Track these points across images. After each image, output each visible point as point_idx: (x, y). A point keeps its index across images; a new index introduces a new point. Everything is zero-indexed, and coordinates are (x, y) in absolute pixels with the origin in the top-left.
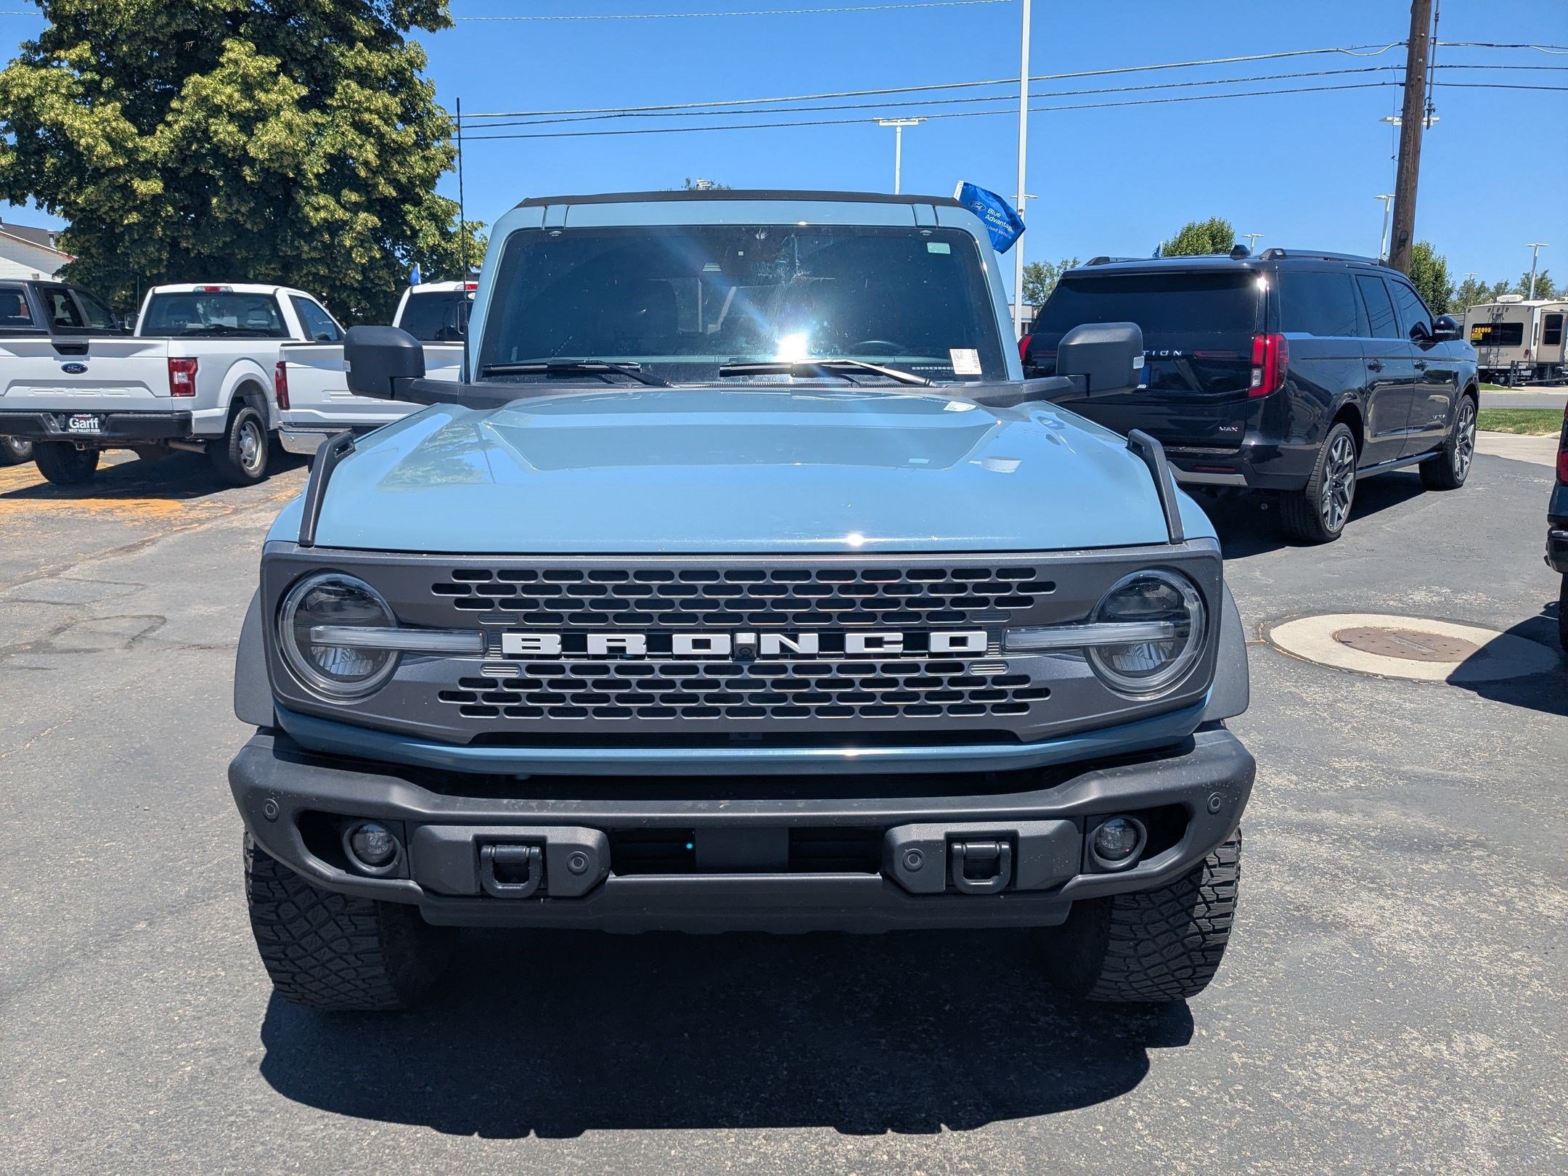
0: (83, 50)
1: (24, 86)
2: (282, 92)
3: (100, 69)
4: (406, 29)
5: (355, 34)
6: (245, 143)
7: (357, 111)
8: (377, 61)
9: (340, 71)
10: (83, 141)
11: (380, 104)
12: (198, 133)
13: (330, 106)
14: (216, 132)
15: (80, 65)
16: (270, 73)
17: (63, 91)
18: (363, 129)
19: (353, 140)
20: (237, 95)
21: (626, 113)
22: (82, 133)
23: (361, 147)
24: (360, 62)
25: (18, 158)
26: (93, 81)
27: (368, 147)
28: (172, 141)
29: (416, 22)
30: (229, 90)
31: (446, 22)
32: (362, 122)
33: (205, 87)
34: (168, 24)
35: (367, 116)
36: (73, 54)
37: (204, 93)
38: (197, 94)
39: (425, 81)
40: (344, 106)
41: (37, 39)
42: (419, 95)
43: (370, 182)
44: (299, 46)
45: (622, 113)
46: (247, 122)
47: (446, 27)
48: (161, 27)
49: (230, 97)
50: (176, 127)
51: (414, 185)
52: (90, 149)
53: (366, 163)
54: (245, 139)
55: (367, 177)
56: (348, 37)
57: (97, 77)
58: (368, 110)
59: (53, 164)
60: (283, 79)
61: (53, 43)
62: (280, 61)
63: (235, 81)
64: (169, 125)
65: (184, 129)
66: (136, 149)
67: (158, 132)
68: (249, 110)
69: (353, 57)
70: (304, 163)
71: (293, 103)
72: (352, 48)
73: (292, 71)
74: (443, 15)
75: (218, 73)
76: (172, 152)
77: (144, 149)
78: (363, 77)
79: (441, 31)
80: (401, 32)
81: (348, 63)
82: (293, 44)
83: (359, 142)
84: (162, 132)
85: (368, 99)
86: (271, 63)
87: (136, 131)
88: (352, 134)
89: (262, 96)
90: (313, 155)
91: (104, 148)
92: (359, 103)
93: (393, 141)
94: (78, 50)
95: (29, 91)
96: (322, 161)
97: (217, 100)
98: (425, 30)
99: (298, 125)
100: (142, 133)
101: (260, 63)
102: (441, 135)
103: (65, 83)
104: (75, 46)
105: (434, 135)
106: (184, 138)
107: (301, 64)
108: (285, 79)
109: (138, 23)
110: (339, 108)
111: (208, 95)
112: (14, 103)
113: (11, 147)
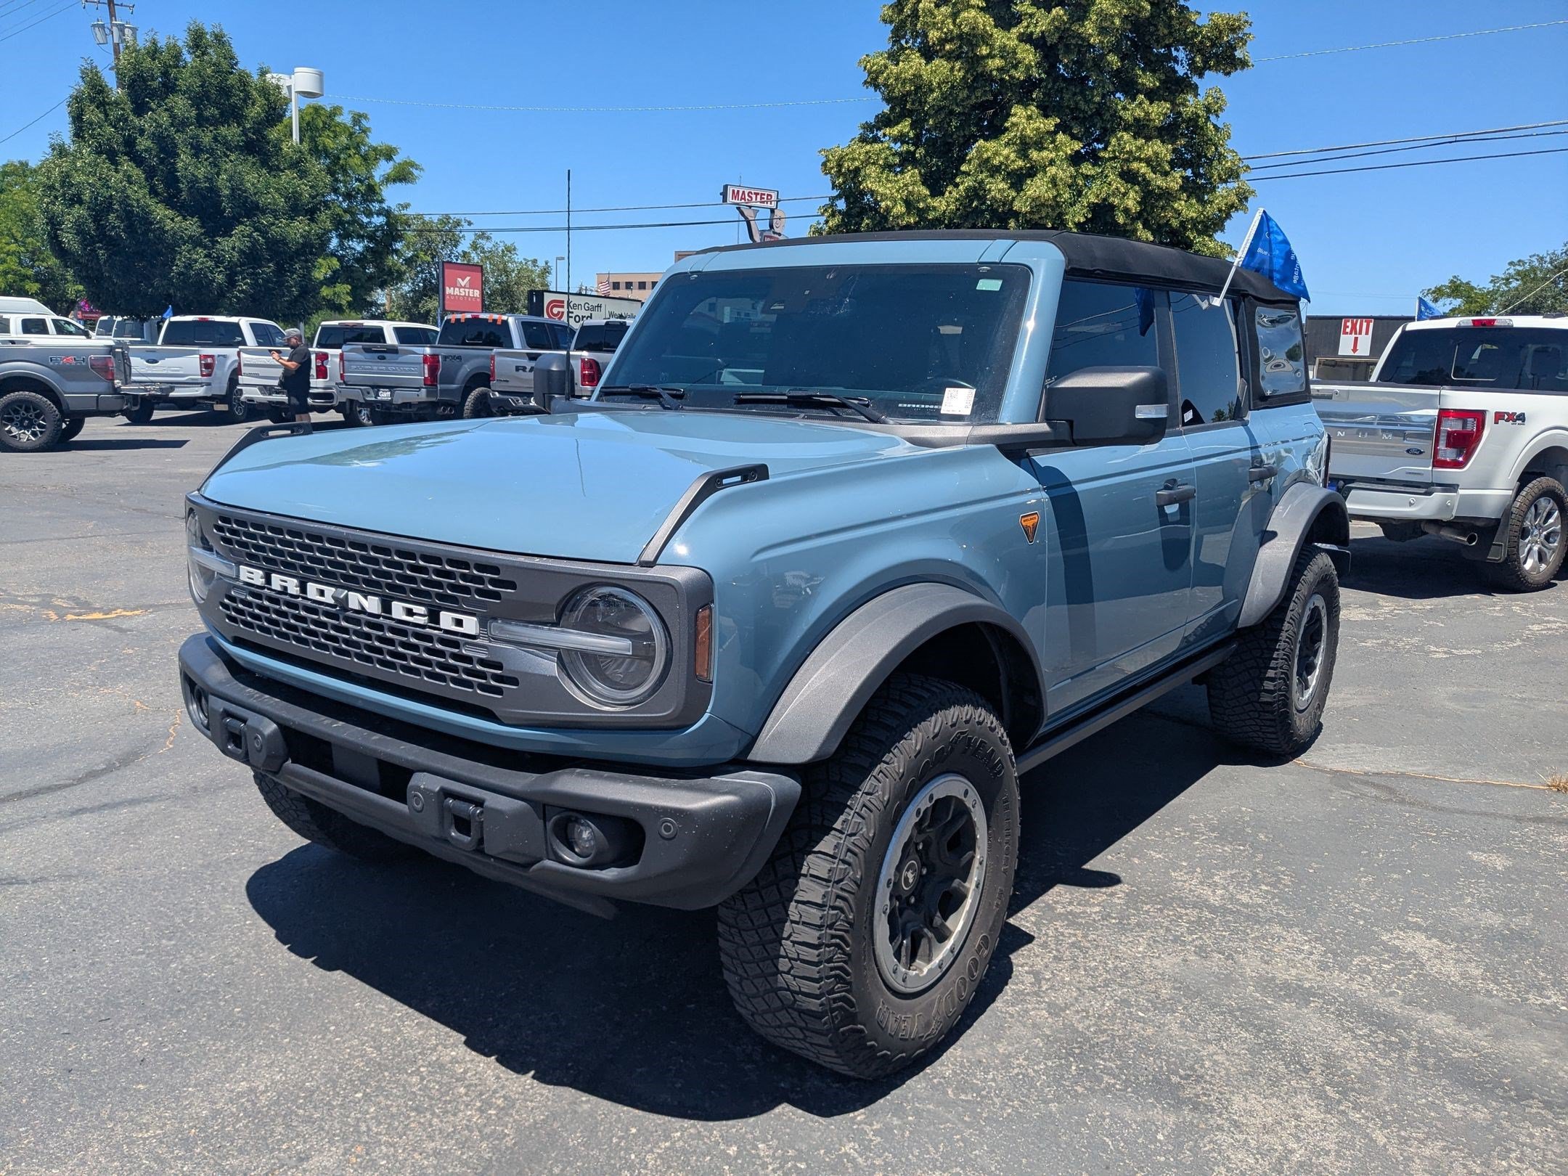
0: (904, 126)
1: (854, 159)
2: (1057, 149)
3: (917, 142)
4: (1201, 75)
5: (1139, 87)
6: (1014, 199)
7: (1127, 160)
8: (1158, 111)
9: (1120, 124)
10: (883, 204)
11: (1150, 153)
12: (977, 193)
13: (1102, 159)
14: (990, 190)
15: (901, 138)
16: (1048, 132)
17: (881, 162)
18: (1129, 177)
19: (1117, 189)
20: (1013, 156)
21: (1458, 139)
22: (884, 197)
23: (1125, 194)
24: (1139, 113)
25: (843, 219)
26: (908, 152)
27: (1132, 194)
28: (957, 200)
29: (1210, 68)
30: (1006, 152)
31: (1244, 64)
32: (1129, 171)
33: (987, 151)
34: (969, 97)
35: (1135, 165)
36: (895, 131)
37: (985, 156)
38: (980, 157)
39: (1221, 126)
40: (1115, 158)
41: (872, 121)
42: (1211, 140)
43: (1128, 228)
44: (1082, 105)
45: (1454, 139)
46: (1018, 180)
47: (1243, 68)
48: (963, 100)
49: (1007, 158)
50: (961, 187)
51: (1185, 229)
52: (888, 210)
53: (1126, 211)
54: (1014, 194)
55: (1125, 224)
56: (1130, 88)
57: (912, 149)
58: (1139, 159)
59: (867, 224)
60: (1061, 137)
61: (885, 121)
62: (1058, 121)
63: (1014, 144)
64: (957, 185)
65: (967, 190)
66: (927, 209)
67: (947, 193)
68: (1021, 168)
69: (1133, 109)
70: (1067, 214)
71: (1066, 158)
72: (1134, 100)
73: (1071, 128)
74: (1241, 56)
75: (1005, 138)
76: (958, 209)
77: (934, 209)
78: (1141, 129)
79: (1237, 74)
80: (1195, 79)
81: (1127, 116)
82: (1077, 103)
83: (1123, 190)
84: (950, 193)
85: (1139, 148)
86: (1050, 123)
87: (928, 193)
88: (1117, 183)
89: (1034, 155)
90: (1078, 207)
91: (900, 208)
92: (1130, 152)
93: (1158, 187)
94: (899, 127)
95: (857, 164)
96: (1085, 211)
97: (996, 162)
98: (1221, 74)
99: (1061, 179)
100: (933, 195)
101: (1038, 124)
102: (1229, 177)
103: (883, 156)
104: (897, 124)
105: (1221, 179)
106: (967, 196)
107: (1082, 121)
108: (1062, 136)
109: (945, 99)
110: (1110, 159)
111: (989, 158)
112: (844, 175)
113: (840, 211)
